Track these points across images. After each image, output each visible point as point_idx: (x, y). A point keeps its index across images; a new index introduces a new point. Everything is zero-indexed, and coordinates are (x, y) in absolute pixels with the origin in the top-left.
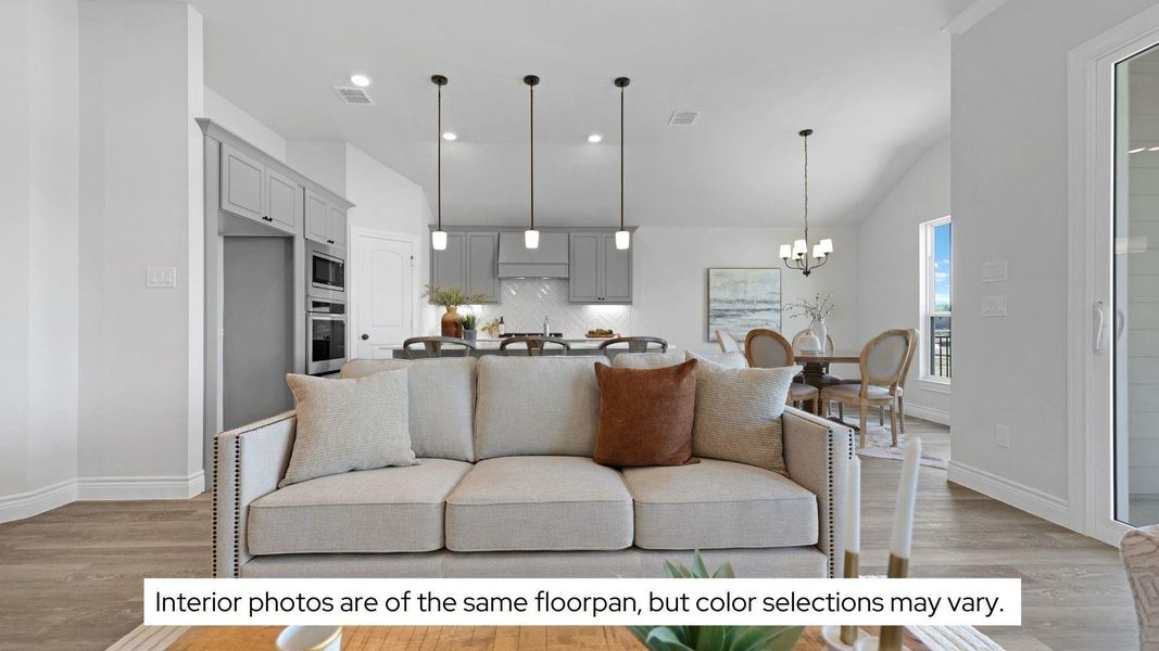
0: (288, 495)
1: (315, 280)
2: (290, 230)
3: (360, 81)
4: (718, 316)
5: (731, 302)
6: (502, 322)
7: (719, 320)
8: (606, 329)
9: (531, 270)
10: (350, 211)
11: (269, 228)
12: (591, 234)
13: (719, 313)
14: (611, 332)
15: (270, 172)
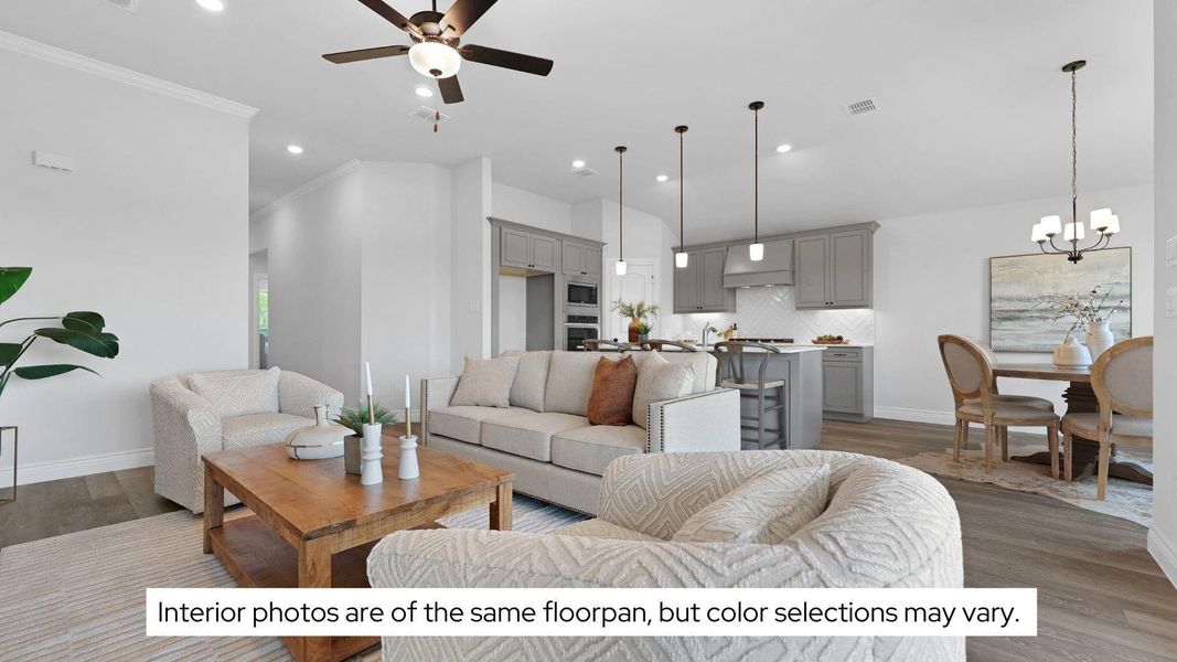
0: (454, 410)
1: (570, 300)
2: (552, 271)
3: (579, 164)
4: (1005, 319)
5: (1028, 300)
6: (735, 329)
7: (1009, 325)
8: (835, 335)
9: (758, 279)
10: (604, 247)
11: (534, 271)
12: (820, 237)
13: (1004, 315)
14: (840, 338)
15: (534, 236)
